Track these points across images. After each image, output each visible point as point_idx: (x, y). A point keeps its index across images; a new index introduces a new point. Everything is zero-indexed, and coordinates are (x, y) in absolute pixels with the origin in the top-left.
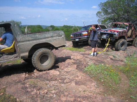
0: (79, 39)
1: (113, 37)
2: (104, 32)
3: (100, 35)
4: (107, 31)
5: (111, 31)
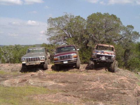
0: (68, 61)
1: (111, 59)
3: (96, 57)
4: (104, 53)
5: (108, 53)
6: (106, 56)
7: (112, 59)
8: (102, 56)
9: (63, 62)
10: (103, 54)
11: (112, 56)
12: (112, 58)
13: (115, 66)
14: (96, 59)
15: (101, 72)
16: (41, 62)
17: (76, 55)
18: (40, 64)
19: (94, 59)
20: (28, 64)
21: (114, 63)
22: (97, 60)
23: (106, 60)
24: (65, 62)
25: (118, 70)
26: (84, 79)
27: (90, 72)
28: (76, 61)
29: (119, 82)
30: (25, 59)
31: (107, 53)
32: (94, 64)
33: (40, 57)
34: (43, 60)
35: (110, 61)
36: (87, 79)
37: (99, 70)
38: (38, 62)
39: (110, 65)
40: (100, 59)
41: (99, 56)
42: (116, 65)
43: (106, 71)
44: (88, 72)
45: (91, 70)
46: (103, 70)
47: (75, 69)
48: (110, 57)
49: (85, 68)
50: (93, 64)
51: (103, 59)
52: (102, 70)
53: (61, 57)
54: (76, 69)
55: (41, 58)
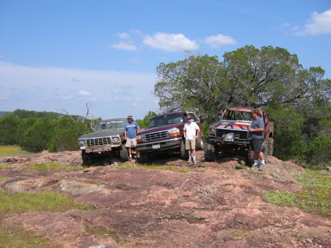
0: (161, 143)
1: (246, 138)
2: (225, 127)
3: (215, 134)
4: (232, 126)
5: (240, 126)
6: (235, 132)
9: (151, 145)
10: (229, 128)
16: (113, 146)
17: (178, 131)
18: (110, 149)
19: (210, 140)
20: (88, 151)
22: (217, 142)
23: (235, 140)
24: (155, 147)
26: (159, 181)
30: (84, 140)
31: (238, 125)
33: (111, 137)
34: (118, 143)
35: (244, 142)
36: (164, 182)
38: (108, 147)
41: (221, 133)
44: (199, 167)
48: (243, 134)
50: (211, 151)
51: (229, 137)
53: (148, 136)
55: (113, 138)
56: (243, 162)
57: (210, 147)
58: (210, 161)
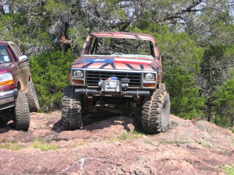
1: (139, 85)
2: (102, 68)
3: (84, 80)
4: (113, 65)
5: (128, 64)
6: (120, 76)
7: (145, 85)
8: (106, 75)
10: (109, 68)
11: (145, 74)
12: (144, 81)
13: (158, 109)
14: (85, 87)
15: (107, 135)
17: (11, 78)
19: (77, 90)
21: (153, 97)
22: (90, 94)
23: (123, 89)
25: (173, 123)
26: (28, 167)
27: (66, 140)
28: (14, 102)
29: (154, 169)
31: (123, 62)
32: (79, 106)
35: (138, 92)
36: (40, 168)
37: (101, 128)
39: (142, 109)
40: (99, 89)
41: (94, 77)
42: (160, 105)
43: (128, 130)
44: (57, 140)
45: (70, 132)
46: (116, 129)
47: (13, 133)
48: (135, 79)
49: (52, 126)
50: (75, 110)
51: (112, 85)
52: (113, 127)
54: (16, 132)
56: (131, 126)
57: (72, 103)
58: (73, 129)
